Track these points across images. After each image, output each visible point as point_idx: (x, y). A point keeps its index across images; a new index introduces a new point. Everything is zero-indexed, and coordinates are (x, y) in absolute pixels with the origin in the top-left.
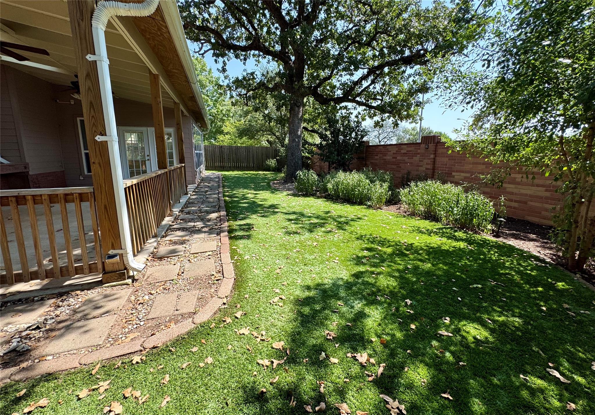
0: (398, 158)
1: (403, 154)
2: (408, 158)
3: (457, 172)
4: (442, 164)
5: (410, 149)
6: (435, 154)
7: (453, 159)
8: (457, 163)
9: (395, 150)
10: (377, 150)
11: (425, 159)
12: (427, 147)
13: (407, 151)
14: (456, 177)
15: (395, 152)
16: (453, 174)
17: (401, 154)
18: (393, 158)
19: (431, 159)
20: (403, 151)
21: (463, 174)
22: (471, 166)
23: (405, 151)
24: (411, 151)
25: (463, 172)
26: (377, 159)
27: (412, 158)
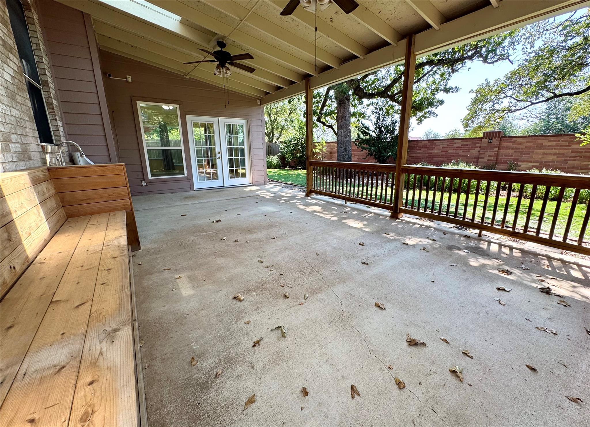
0: (449, 151)
1: (457, 147)
2: (463, 152)
3: (524, 162)
4: (506, 156)
5: (465, 143)
6: (499, 147)
7: (519, 152)
8: (524, 154)
9: (445, 144)
10: (420, 144)
11: (487, 152)
12: (491, 141)
13: (462, 145)
14: (522, 166)
15: (445, 146)
16: (519, 163)
17: (454, 147)
18: (442, 151)
19: (496, 151)
20: (455, 145)
21: (530, 164)
22: (541, 157)
23: (460, 146)
24: (467, 145)
25: (531, 162)
26: (419, 153)
27: (469, 152)
